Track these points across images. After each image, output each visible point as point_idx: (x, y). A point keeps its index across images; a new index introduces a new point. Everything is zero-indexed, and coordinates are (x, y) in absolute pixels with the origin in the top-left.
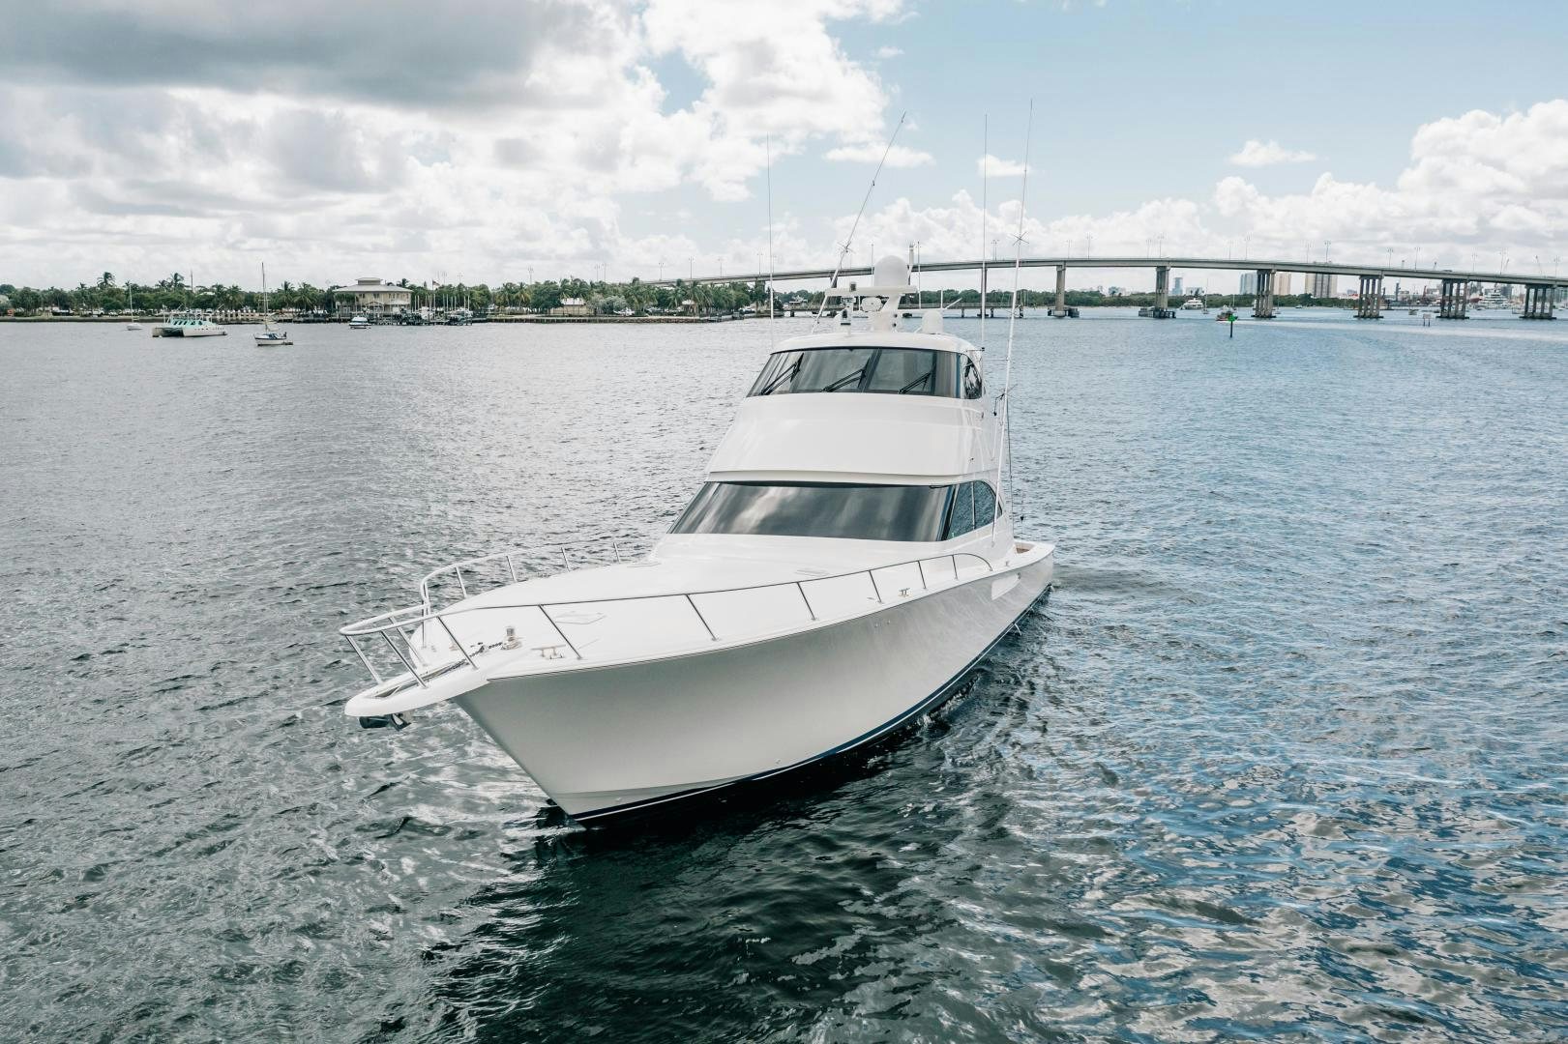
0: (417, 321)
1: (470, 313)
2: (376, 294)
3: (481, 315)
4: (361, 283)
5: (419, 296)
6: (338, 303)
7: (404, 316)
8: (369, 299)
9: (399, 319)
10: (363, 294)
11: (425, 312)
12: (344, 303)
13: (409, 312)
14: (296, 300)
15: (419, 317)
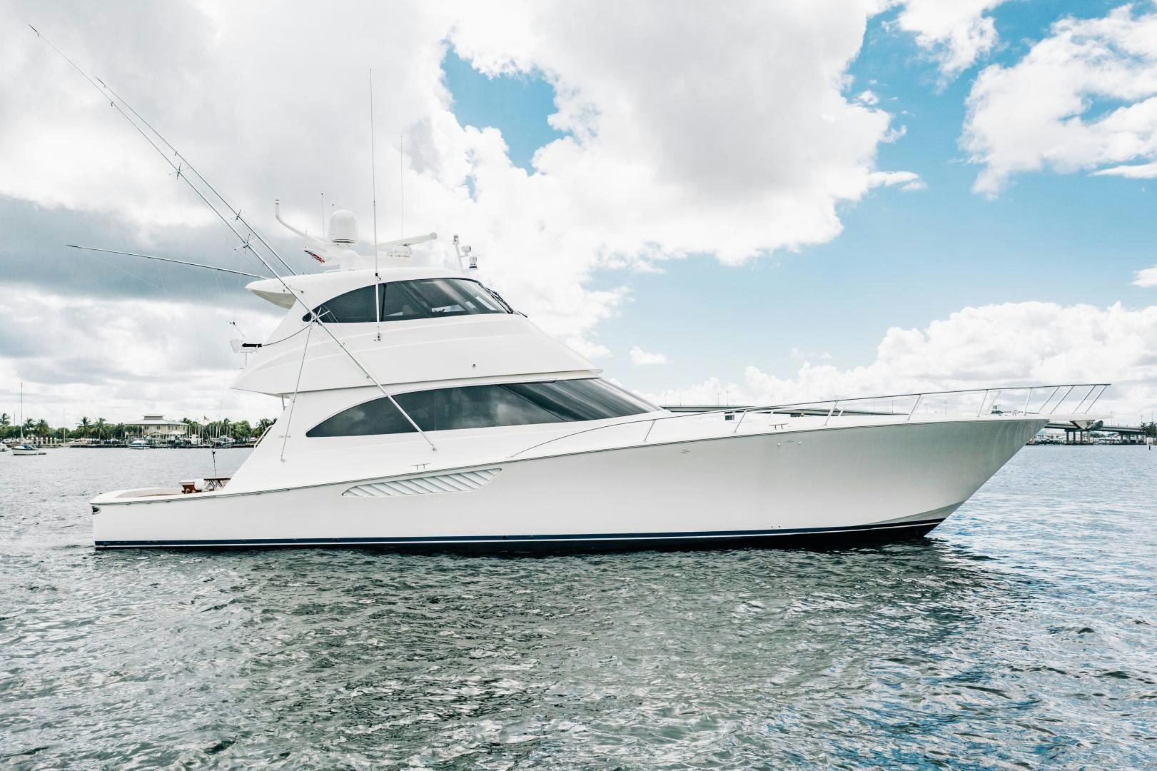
0: (188, 445)
1: (231, 440)
2: (158, 426)
3: (242, 442)
4: (147, 418)
5: (192, 427)
6: (127, 433)
7: (177, 441)
8: (152, 430)
9: (174, 445)
10: (147, 426)
11: (194, 439)
12: (132, 433)
13: (181, 439)
14: (92, 430)
15: (189, 442)
